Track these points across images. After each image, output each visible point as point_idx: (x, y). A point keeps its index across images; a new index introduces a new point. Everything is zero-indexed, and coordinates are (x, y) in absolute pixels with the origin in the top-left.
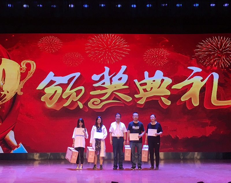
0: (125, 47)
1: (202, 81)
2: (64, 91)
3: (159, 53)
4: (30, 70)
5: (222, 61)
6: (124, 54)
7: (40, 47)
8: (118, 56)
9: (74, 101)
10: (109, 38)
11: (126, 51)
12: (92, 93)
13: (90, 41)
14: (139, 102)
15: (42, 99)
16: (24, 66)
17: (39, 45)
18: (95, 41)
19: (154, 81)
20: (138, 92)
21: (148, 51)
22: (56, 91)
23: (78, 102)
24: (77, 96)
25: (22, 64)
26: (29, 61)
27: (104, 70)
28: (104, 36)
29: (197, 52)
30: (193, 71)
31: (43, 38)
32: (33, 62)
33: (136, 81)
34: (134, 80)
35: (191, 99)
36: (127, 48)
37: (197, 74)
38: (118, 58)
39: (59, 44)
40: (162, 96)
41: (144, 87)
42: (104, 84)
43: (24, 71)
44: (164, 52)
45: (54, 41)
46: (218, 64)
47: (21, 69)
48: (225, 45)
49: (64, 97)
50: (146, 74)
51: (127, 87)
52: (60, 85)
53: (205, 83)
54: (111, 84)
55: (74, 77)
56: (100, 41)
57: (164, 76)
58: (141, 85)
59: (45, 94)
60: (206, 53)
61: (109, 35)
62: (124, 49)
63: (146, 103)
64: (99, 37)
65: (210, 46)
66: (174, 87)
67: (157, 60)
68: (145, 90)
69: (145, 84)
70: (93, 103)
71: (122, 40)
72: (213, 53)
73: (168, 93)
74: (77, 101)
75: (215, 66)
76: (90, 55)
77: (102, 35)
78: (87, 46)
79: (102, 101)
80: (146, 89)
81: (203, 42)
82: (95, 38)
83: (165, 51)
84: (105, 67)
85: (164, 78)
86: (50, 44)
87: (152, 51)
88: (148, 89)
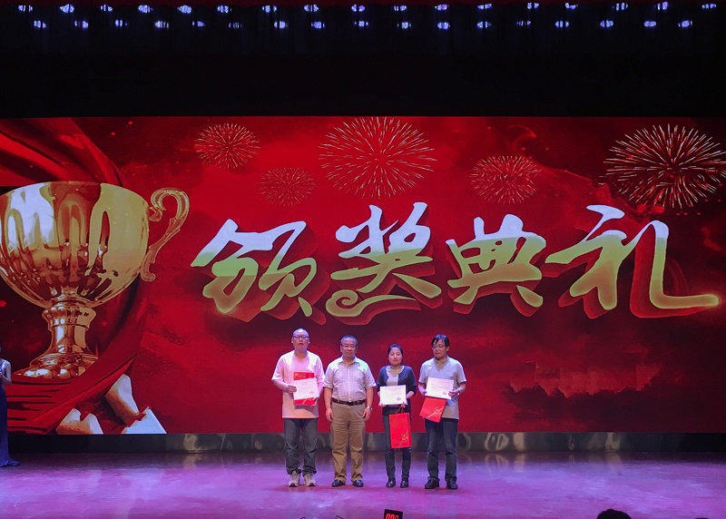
0: (423, 153)
1: (625, 242)
2: (261, 271)
3: (511, 168)
4: (174, 214)
5: (676, 189)
6: (420, 171)
7: (202, 153)
8: (406, 177)
9: (289, 296)
10: (382, 129)
11: (424, 163)
12: (336, 276)
13: (333, 136)
14: (458, 300)
15: (206, 292)
16: (158, 205)
17: (198, 148)
18: (344, 137)
19: (499, 243)
20: (456, 274)
21: (483, 163)
22: (242, 272)
23: (300, 298)
24: (297, 284)
25: (153, 199)
26: (171, 192)
27: (368, 215)
28: (367, 123)
29: (611, 166)
30: (602, 215)
31: (209, 129)
32: (181, 193)
33: (451, 243)
34: (448, 242)
35: (596, 289)
36: (428, 154)
37: (612, 224)
38: (405, 181)
39: (250, 144)
40: (520, 284)
41: (473, 260)
42: (367, 250)
43: (159, 216)
44: (525, 166)
45: (238, 137)
46: (667, 198)
47: (151, 213)
48: (686, 149)
49: (263, 286)
50: (479, 224)
51: (428, 259)
52: (253, 254)
53: (633, 251)
54: (386, 250)
55: (290, 233)
56: (359, 137)
57: (524, 229)
58: (466, 254)
59: (212, 278)
60: (637, 168)
61: (381, 122)
62: (420, 157)
63: (477, 301)
64: (354, 125)
65: (647, 150)
66: (550, 259)
67: (506, 186)
68: (475, 268)
69: (476, 252)
70: (339, 303)
71: (415, 133)
72: (652, 168)
73: (537, 275)
74: (296, 297)
75: (660, 203)
76: (331, 176)
77: (363, 121)
78: (324, 151)
79: (362, 297)
80: (478, 263)
81: (627, 140)
82: (344, 128)
83: (528, 164)
84: (371, 207)
85: (529, 235)
86: (228, 145)
87: (494, 164)
88: (484, 265)
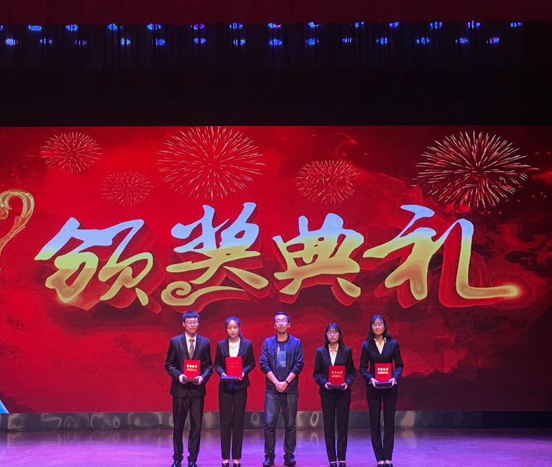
0: (254, 158)
1: (435, 239)
2: (101, 264)
3: (332, 172)
4: (20, 213)
5: (480, 190)
6: (250, 175)
7: (47, 158)
8: (237, 180)
9: (129, 286)
10: (215, 137)
11: (254, 167)
12: (171, 269)
13: (170, 144)
14: (284, 291)
15: (49, 284)
16: (5, 205)
17: (44, 154)
18: (181, 145)
19: (321, 239)
20: (282, 266)
21: (308, 167)
22: (83, 265)
23: (137, 290)
24: (134, 275)
26: (16, 193)
27: (201, 214)
28: (202, 132)
29: (423, 170)
30: (414, 214)
31: (55, 138)
32: (27, 194)
33: (278, 240)
34: (274, 238)
35: (408, 282)
36: (258, 159)
37: (423, 223)
38: (236, 184)
39: (93, 151)
40: (342, 276)
41: (298, 254)
42: (200, 246)
43: (4, 215)
44: (345, 170)
45: (82, 145)
46: (472, 199)
48: (489, 154)
49: (103, 277)
50: (303, 221)
51: (256, 254)
52: (93, 249)
53: (443, 246)
54: (218, 246)
55: (129, 230)
56: (194, 145)
57: (345, 226)
58: (291, 249)
59: (55, 270)
60: (445, 172)
61: (215, 130)
62: (251, 162)
63: (301, 291)
64: (190, 134)
65: (454, 155)
66: (368, 254)
67: (328, 188)
68: (299, 262)
69: (300, 247)
70: (174, 293)
71: (246, 140)
72: (460, 171)
73: (355, 268)
74: (133, 289)
75: (466, 203)
76: (168, 179)
77: (198, 130)
78: (162, 157)
79: (195, 288)
80: (302, 258)
81: (437, 146)
82: (181, 136)
83: (348, 168)
84: (205, 207)
85: (346, 232)
86: (72, 151)
87: (318, 168)
88: (307, 260)
